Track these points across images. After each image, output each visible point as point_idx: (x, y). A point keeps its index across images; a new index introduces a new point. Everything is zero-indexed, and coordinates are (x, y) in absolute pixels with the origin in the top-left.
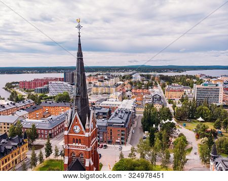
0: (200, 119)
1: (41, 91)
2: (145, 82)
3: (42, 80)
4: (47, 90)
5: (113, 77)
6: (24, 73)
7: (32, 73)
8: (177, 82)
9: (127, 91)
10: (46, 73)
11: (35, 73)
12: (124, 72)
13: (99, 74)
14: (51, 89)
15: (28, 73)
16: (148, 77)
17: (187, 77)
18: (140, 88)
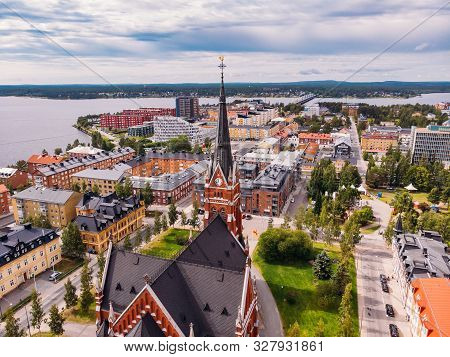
0: (410, 187)
1: (140, 132)
2: (327, 119)
3: (136, 112)
4: (150, 131)
5: (266, 107)
6: (101, 97)
7: (114, 97)
8: (392, 119)
9: (290, 136)
10: (139, 96)
11: (120, 97)
12: (288, 96)
13: (240, 102)
14: (157, 129)
15: (107, 97)
16: (335, 108)
17: (417, 108)
18: (315, 130)
